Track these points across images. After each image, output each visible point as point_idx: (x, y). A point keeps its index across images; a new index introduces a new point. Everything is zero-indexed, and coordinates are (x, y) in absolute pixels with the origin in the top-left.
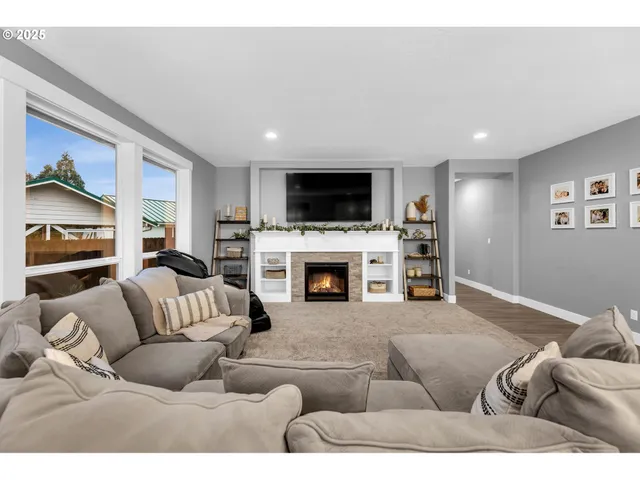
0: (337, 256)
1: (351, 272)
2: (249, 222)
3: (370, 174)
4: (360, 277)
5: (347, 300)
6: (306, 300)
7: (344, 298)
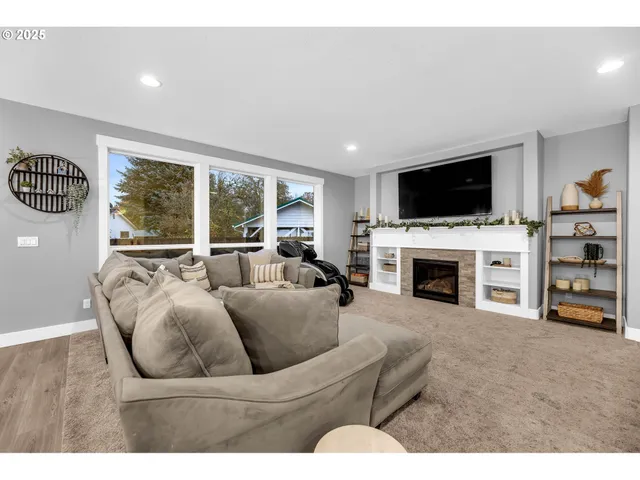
0: (445, 253)
1: (462, 272)
2: (368, 221)
3: (490, 157)
4: (472, 279)
5: (456, 303)
6: (415, 295)
7: (454, 300)
